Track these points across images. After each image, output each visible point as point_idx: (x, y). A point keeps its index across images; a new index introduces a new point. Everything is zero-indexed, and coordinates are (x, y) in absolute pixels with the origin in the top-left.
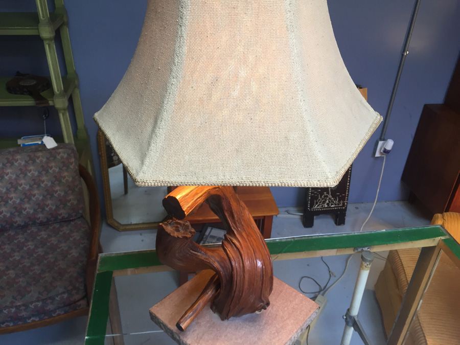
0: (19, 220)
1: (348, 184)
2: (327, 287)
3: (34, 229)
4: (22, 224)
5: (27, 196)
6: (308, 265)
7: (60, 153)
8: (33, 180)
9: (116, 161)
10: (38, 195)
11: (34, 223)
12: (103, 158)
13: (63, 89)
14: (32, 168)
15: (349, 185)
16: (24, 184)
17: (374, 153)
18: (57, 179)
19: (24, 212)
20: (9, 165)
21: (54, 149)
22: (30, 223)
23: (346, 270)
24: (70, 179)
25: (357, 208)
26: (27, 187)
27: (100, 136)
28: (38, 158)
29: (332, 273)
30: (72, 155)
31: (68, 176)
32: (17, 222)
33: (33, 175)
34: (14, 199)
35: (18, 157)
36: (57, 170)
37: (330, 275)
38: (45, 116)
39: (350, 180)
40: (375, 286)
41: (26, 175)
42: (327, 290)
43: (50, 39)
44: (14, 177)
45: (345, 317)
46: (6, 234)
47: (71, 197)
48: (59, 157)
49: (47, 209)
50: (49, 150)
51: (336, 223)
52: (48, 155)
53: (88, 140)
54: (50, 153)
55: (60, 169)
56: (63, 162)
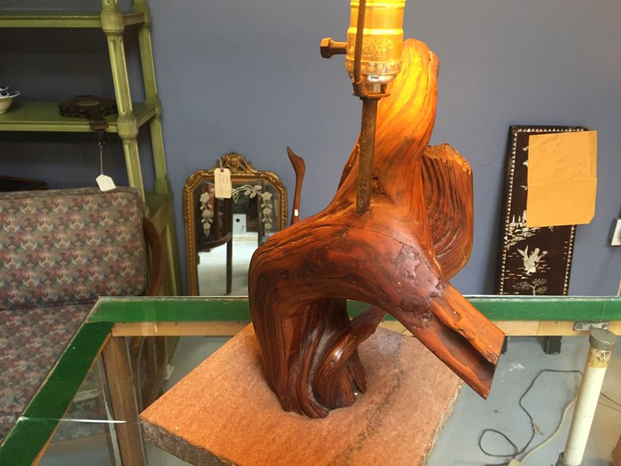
0: (50, 292)
1: (566, 285)
2: (527, 450)
3: (71, 308)
4: (56, 299)
5: (66, 258)
6: (496, 412)
7: (116, 199)
8: (77, 235)
9: (207, 230)
10: (80, 256)
11: (72, 300)
12: (190, 225)
13: (131, 109)
14: (76, 217)
15: (567, 288)
16: (63, 239)
17: (610, 240)
18: (110, 235)
19: (59, 281)
20: (45, 210)
21: (109, 192)
22: (67, 298)
23: (562, 425)
24: (128, 237)
26: (67, 245)
27: (187, 192)
28: (87, 203)
29: (537, 428)
30: (135, 201)
31: (125, 232)
32: (47, 295)
33: (77, 227)
34: (46, 261)
35: (60, 200)
36: (111, 222)
37: (534, 430)
38: (102, 144)
39: (568, 280)
40: (612, 453)
41: (67, 226)
42: (527, 454)
43: (115, 34)
44: (50, 228)
46: (31, 312)
47: (127, 263)
48: (115, 204)
49: (91, 279)
50: (102, 193)
51: (545, 350)
52: (101, 201)
53: (169, 197)
54: (104, 197)
55: (115, 220)
56: (121, 212)
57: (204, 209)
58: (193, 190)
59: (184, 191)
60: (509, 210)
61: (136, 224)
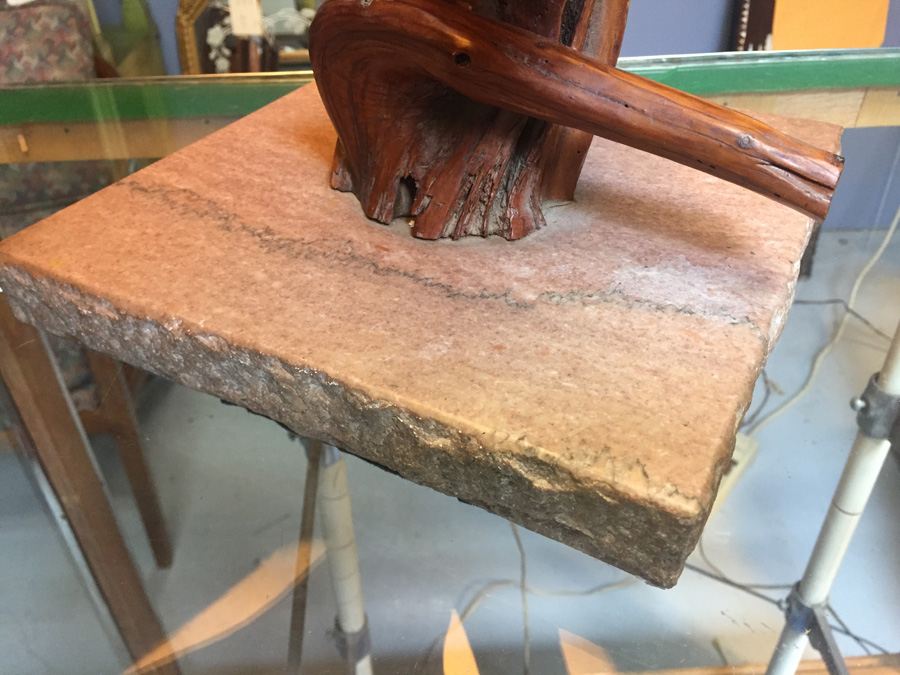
7: (38, 17)
21: (23, 7)
23: (810, 380)
25: (843, 242)
29: (773, 385)
30: (72, 21)
36: (34, 62)
37: (767, 390)
45: (860, 403)
48: (37, 27)
50: (12, 8)
52: (11, 22)
53: (152, 36)
54: (17, 16)
55: (42, 59)
56: (49, 42)
57: (217, 58)
58: (192, 21)
59: (178, 24)
60: (744, 34)
61: (81, 65)
